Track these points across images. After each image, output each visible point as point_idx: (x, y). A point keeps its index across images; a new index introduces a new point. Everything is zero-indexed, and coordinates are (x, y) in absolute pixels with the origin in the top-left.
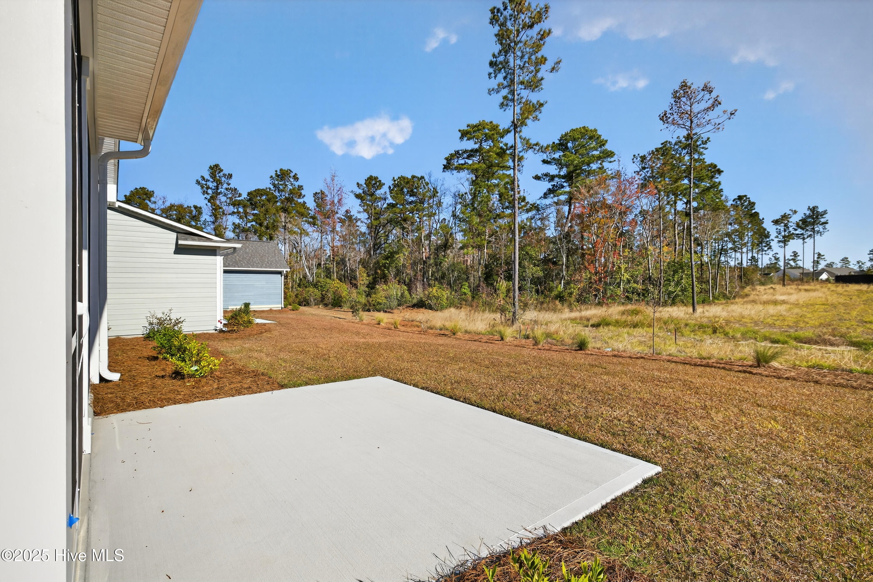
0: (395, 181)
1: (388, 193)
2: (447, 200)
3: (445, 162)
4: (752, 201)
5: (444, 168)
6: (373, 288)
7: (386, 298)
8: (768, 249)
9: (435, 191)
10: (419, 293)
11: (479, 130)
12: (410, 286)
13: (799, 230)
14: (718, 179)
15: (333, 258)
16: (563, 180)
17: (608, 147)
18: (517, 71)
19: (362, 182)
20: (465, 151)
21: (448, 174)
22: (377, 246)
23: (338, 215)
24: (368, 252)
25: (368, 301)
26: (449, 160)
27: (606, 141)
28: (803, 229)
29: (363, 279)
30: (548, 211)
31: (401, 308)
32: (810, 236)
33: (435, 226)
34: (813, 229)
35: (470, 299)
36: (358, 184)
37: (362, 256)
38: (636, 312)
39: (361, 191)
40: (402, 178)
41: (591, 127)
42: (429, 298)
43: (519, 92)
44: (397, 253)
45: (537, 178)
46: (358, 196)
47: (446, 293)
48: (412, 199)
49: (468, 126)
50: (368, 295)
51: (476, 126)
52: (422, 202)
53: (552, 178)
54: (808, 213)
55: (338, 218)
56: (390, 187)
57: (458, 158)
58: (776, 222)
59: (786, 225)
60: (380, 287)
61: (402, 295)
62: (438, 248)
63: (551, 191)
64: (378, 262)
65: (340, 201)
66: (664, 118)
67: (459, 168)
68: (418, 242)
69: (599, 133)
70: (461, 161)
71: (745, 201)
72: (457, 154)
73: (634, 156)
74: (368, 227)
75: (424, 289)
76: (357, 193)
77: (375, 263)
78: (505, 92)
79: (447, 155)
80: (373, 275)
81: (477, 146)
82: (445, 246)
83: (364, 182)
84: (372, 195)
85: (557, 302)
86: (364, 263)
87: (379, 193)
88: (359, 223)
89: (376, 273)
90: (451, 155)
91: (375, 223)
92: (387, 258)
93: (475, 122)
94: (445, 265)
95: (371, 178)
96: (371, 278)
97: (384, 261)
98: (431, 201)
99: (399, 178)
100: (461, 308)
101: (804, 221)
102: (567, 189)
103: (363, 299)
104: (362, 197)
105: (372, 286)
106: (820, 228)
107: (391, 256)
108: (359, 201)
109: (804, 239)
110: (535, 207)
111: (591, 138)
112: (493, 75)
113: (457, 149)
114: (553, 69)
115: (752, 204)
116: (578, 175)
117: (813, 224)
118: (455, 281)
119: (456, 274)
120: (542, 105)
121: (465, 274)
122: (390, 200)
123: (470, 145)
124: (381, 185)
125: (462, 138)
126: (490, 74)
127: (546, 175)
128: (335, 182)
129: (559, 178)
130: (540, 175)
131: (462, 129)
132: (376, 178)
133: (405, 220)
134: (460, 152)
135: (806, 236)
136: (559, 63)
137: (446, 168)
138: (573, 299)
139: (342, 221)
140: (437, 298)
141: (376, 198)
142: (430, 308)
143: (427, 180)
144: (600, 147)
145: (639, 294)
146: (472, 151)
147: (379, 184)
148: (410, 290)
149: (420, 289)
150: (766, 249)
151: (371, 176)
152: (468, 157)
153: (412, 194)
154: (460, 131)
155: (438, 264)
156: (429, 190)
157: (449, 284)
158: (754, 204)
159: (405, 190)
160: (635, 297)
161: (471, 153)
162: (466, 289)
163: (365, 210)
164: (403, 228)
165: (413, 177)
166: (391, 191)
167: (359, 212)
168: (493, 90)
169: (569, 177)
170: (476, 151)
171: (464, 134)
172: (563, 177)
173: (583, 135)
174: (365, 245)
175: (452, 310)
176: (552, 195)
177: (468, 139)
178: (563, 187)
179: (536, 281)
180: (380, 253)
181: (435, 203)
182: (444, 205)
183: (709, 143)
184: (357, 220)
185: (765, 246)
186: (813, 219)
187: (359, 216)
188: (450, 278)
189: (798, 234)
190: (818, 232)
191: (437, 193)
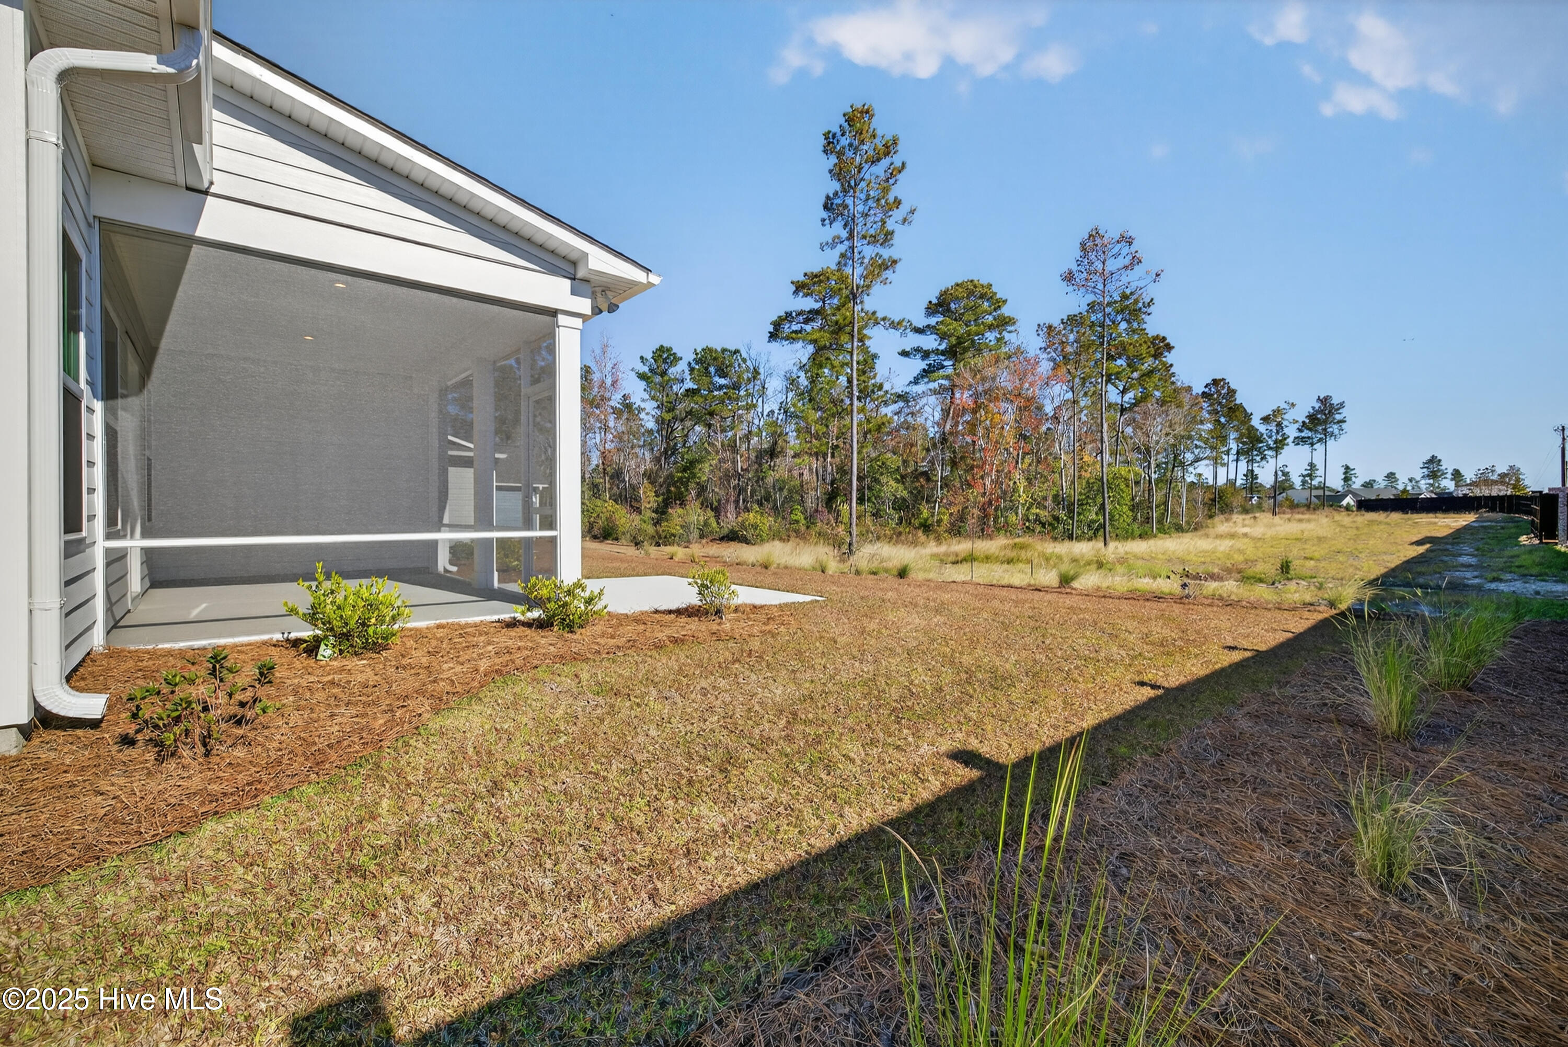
0: (697, 354)
1: (687, 372)
2: (775, 385)
3: (771, 329)
4: (1233, 386)
5: (770, 337)
6: (664, 513)
7: (682, 527)
8: (1262, 459)
9: (756, 372)
10: (731, 519)
11: (821, 281)
12: (717, 511)
13: (1306, 431)
14: (1169, 358)
15: (605, 469)
16: (943, 358)
17: (1006, 311)
18: (860, 221)
19: (649, 356)
20: (800, 313)
21: (775, 345)
22: (670, 451)
23: (612, 403)
24: (657, 460)
25: (657, 532)
26: (777, 325)
27: (1005, 302)
28: (1310, 429)
29: (649, 498)
30: (922, 402)
31: (704, 541)
32: (1320, 440)
33: (756, 421)
34: (1325, 430)
35: (803, 528)
36: (642, 358)
37: (649, 465)
38: (1023, 547)
39: (646, 369)
40: (708, 350)
41: (984, 282)
42: (743, 526)
43: (860, 249)
44: (700, 461)
45: (904, 354)
46: (642, 376)
47: (767, 522)
48: (722, 381)
49: (805, 275)
50: (657, 523)
51: (816, 276)
52: (736, 387)
53: (926, 354)
54: (1317, 405)
55: (612, 407)
56: (689, 364)
57: (791, 322)
58: (1266, 420)
59: (1279, 425)
60: (675, 512)
61: (706, 524)
62: (760, 454)
63: (926, 373)
64: (671, 476)
65: (614, 383)
66: (1069, 278)
67: (792, 338)
68: (732, 447)
69: (994, 289)
70: (795, 327)
71: (1223, 387)
72: (788, 317)
73: (1039, 325)
74: (657, 422)
75: (738, 514)
76: (641, 371)
77: (667, 477)
78: (841, 248)
79: (775, 318)
80: (663, 494)
81: (817, 306)
82: (773, 452)
83: (651, 355)
84: (664, 374)
85: (920, 533)
86: (650, 476)
87: (674, 371)
88: (642, 415)
89: (669, 491)
90: (780, 317)
91: (668, 417)
92: (685, 470)
93: (816, 270)
94: (770, 480)
95: (661, 349)
96: (660, 499)
97: (680, 475)
98: (751, 386)
99: (703, 350)
100: (789, 540)
101: (1312, 417)
102: (950, 371)
103: (650, 529)
104: (649, 378)
105: (661, 511)
106: (1335, 428)
107: (690, 466)
108: (643, 384)
109: (1312, 444)
110: (902, 397)
111: (982, 296)
112: (827, 222)
113: (788, 310)
114: (905, 220)
115: (1232, 392)
116: (965, 350)
117: (1325, 422)
118: (783, 505)
119: (785, 492)
120: (895, 262)
121: (797, 493)
122: (689, 385)
123: (809, 304)
124: (676, 359)
125: (796, 292)
126: (823, 220)
127: (918, 350)
128: (608, 355)
129: (937, 354)
130: (907, 350)
131: (795, 280)
132: (669, 350)
133: (711, 414)
134: (794, 314)
135: (1315, 440)
136: (912, 212)
137: (773, 336)
138: (941, 529)
139: (617, 412)
140: (755, 527)
141: (669, 381)
142: (745, 541)
143: (744, 355)
144: (995, 310)
145: (1043, 525)
146: (810, 312)
147: (675, 358)
148: (717, 517)
149: (731, 516)
150: (1258, 458)
151: (662, 346)
152: (807, 321)
153: (723, 375)
154: (792, 283)
155: (760, 479)
156: (748, 370)
157: (775, 508)
158: (1234, 392)
159: (712, 369)
160: (1038, 528)
161: (811, 316)
162: (799, 516)
163: (653, 398)
164: (709, 426)
165: (724, 350)
166: (692, 370)
167: (643, 400)
168: (827, 244)
169: (951, 353)
170: (816, 312)
171: (799, 287)
172: (943, 353)
173: (971, 293)
174: (652, 449)
175: (777, 543)
176: (926, 380)
177: (806, 295)
178: (943, 367)
179: (900, 505)
180: (675, 463)
181: (757, 388)
182: (769, 392)
183: (1152, 307)
184: (640, 410)
185: (1257, 455)
186: (1325, 414)
187: (643, 405)
188: (776, 499)
189: (1303, 438)
190: (1332, 434)
191: (759, 374)
